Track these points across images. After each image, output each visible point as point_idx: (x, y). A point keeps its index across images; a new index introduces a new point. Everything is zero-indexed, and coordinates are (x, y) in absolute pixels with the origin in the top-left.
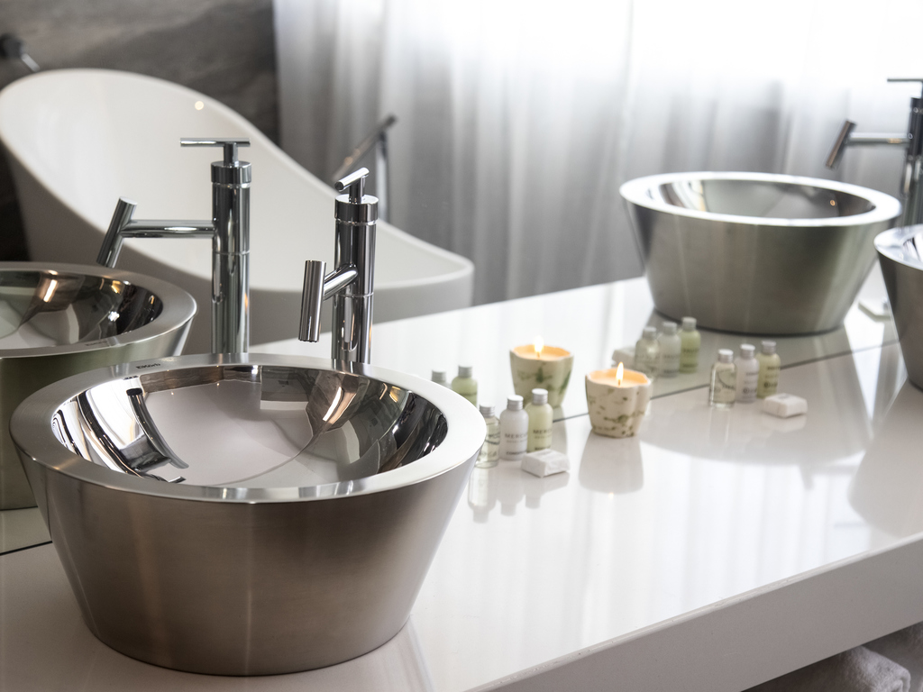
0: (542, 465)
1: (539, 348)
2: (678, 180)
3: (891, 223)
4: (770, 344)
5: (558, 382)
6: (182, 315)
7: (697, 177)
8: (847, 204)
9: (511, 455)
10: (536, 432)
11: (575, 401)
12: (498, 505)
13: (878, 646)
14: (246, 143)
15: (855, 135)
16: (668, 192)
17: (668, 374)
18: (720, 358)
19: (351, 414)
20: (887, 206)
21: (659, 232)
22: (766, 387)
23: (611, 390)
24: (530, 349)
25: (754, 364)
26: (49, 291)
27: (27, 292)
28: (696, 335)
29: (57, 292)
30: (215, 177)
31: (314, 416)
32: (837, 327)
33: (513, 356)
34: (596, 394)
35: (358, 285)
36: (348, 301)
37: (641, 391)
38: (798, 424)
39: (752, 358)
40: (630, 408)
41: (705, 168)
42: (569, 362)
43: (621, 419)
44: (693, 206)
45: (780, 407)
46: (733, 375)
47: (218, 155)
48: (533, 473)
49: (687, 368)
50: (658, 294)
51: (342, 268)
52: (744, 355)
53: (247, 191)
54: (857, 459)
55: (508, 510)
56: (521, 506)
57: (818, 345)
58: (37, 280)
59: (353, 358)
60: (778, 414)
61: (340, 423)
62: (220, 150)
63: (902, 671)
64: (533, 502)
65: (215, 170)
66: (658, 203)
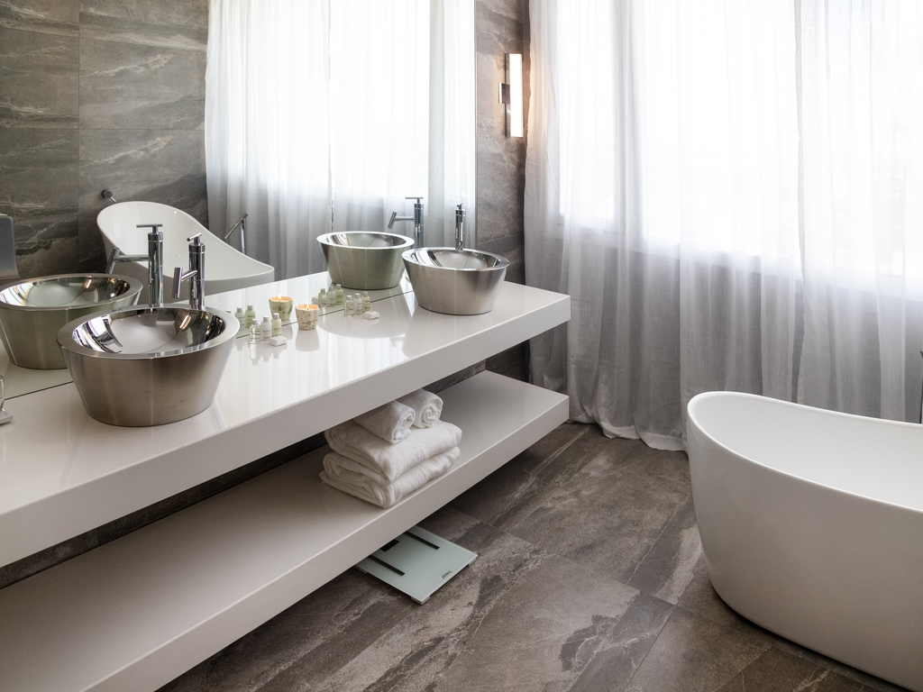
0: (276, 342)
1: (280, 298)
2: (338, 234)
3: (411, 247)
4: (366, 292)
5: (287, 310)
6: (137, 290)
7: (344, 233)
8: (396, 241)
9: (265, 338)
10: (275, 329)
11: (293, 317)
12: (262, 358)
13: (401, 400)
14: (161, 226)
15: (397, 217)
16: (334, 238)
17: (332, 305)
18: (347, 299)
19: (191, 325)
20: (410, 241)
21: (330, 254)
22: (366, 308)
23: (304, 312)
24: (277, 298)
25: (360, 300)
26: (88, 285)
27: (80, 285)
28: (341, 290)
29: (91, 284)
30: (149, 239)
31: (177, 326)
32: (397, 285)
33: (270, 301)
34: (300, 314)
35: (198, 275)
36: (195, 282)
37: (315, 312)
38: (377, 321)
39: (359, 298)
40: (312, 318)
41: (348, 230)
42: (291, 302)
43: (309, 323)
44: (344, 243)
45: (370, 315)
46: (352, 305)
47: (150, 230)
48: (273, 345)
49: (339, 303)
50: (332, 276)
51: (192, 269)
52: (356, 297)
53: (161, 243)
54: (403, 335)
55: (266, 360)
56: (271, 358)
57: (391, 292)
58: (83, 280)
59: (197, 304)
60: (369, 318)
61: (186, 328)
62: (151, 228)
63: (411, 410)
64: (276, 356)
65: (149, 235)
66: (331, 243)
